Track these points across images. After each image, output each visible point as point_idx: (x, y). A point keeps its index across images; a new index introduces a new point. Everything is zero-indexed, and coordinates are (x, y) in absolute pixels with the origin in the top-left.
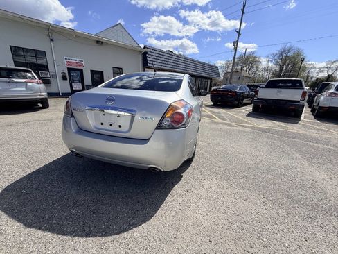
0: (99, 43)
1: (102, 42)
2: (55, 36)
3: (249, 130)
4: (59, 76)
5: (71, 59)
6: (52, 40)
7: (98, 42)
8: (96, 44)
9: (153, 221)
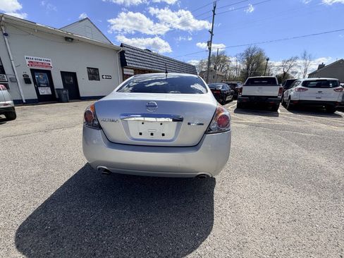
0: (69, 39)
1: (72, 39)
2: (9, 30)
3: (244, 126)
4: (20, 79)
5: (34, 58)
6: (6, 35)
7: (67, 39)
8: (64, 41)
9: (216, 231)
